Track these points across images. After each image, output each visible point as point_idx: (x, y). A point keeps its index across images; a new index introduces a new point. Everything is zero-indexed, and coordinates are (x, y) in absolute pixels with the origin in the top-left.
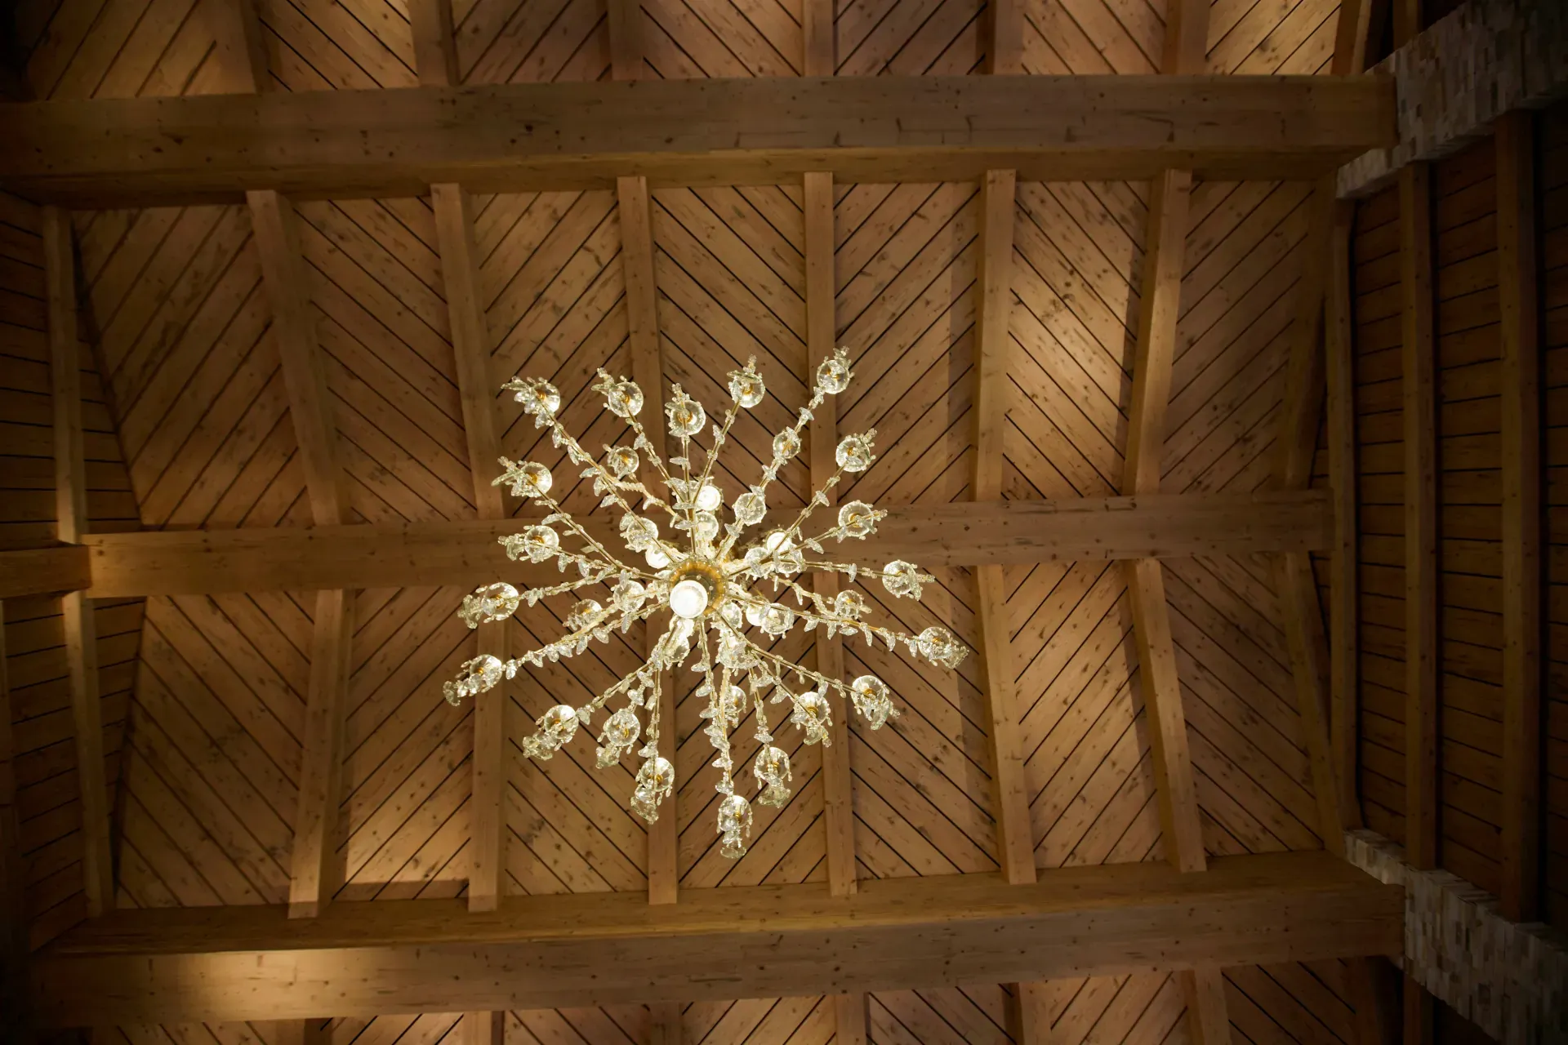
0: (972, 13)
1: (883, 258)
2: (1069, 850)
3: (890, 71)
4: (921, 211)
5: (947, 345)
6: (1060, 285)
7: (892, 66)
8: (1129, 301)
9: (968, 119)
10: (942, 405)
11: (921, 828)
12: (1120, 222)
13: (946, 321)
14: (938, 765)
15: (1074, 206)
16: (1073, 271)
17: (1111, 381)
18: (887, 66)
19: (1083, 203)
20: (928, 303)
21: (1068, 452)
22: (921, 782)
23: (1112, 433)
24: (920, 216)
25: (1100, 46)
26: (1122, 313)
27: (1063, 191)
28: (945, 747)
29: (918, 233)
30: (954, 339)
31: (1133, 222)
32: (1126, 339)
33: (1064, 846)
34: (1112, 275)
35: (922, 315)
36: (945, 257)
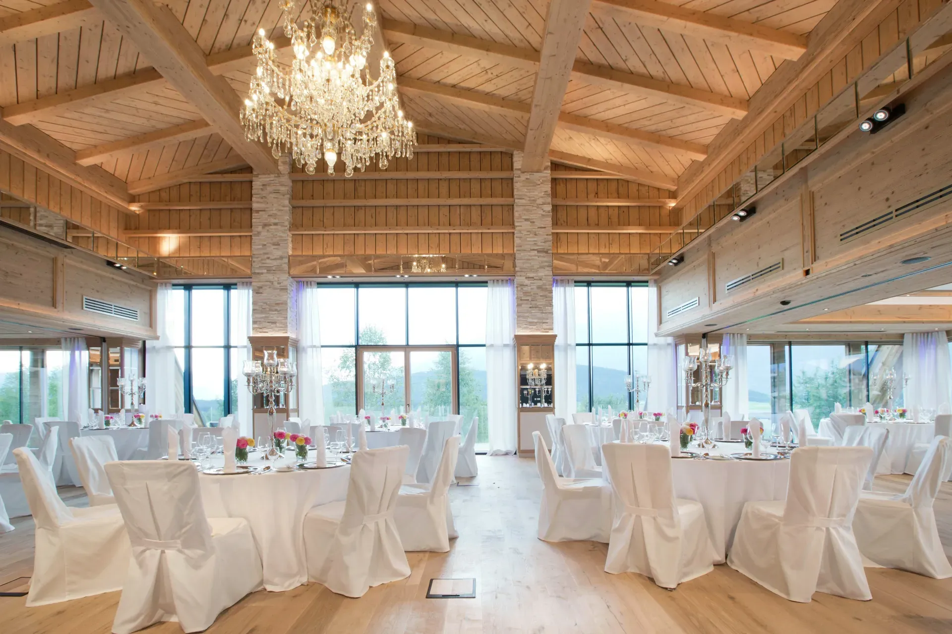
0: (610, 63)
1: (510, 6)
2: (233, 78)
3: (597, 28)
4: (530, 27)
5: (466, 25)
6: (492, 71)
7: (600, 30)
8: (484, 91)
9: (550, 78)
10: (436, 17)
11: (206, 21)
12: (516, 94)
13: (477, 27)
14: (243, 22)
15: (525, 80)
16: (497, 76)
17: (451, 80)
18: (600, 27)
19: (525, 84)
20: (486, 21)
21: (418, 61)
22: (231, 16)
23: (429, 77)
24: (528, 27)
25: (584, 100)
26: (480, 88)
27: (532, 78)
28: (254, 24)
29: (520, 24)
30: (469, 28)
31: (516, 97)
32: (468, 88)
33: (234, 76)
34: (496, 88)
35: (480, 18)
36: (508, 33)
